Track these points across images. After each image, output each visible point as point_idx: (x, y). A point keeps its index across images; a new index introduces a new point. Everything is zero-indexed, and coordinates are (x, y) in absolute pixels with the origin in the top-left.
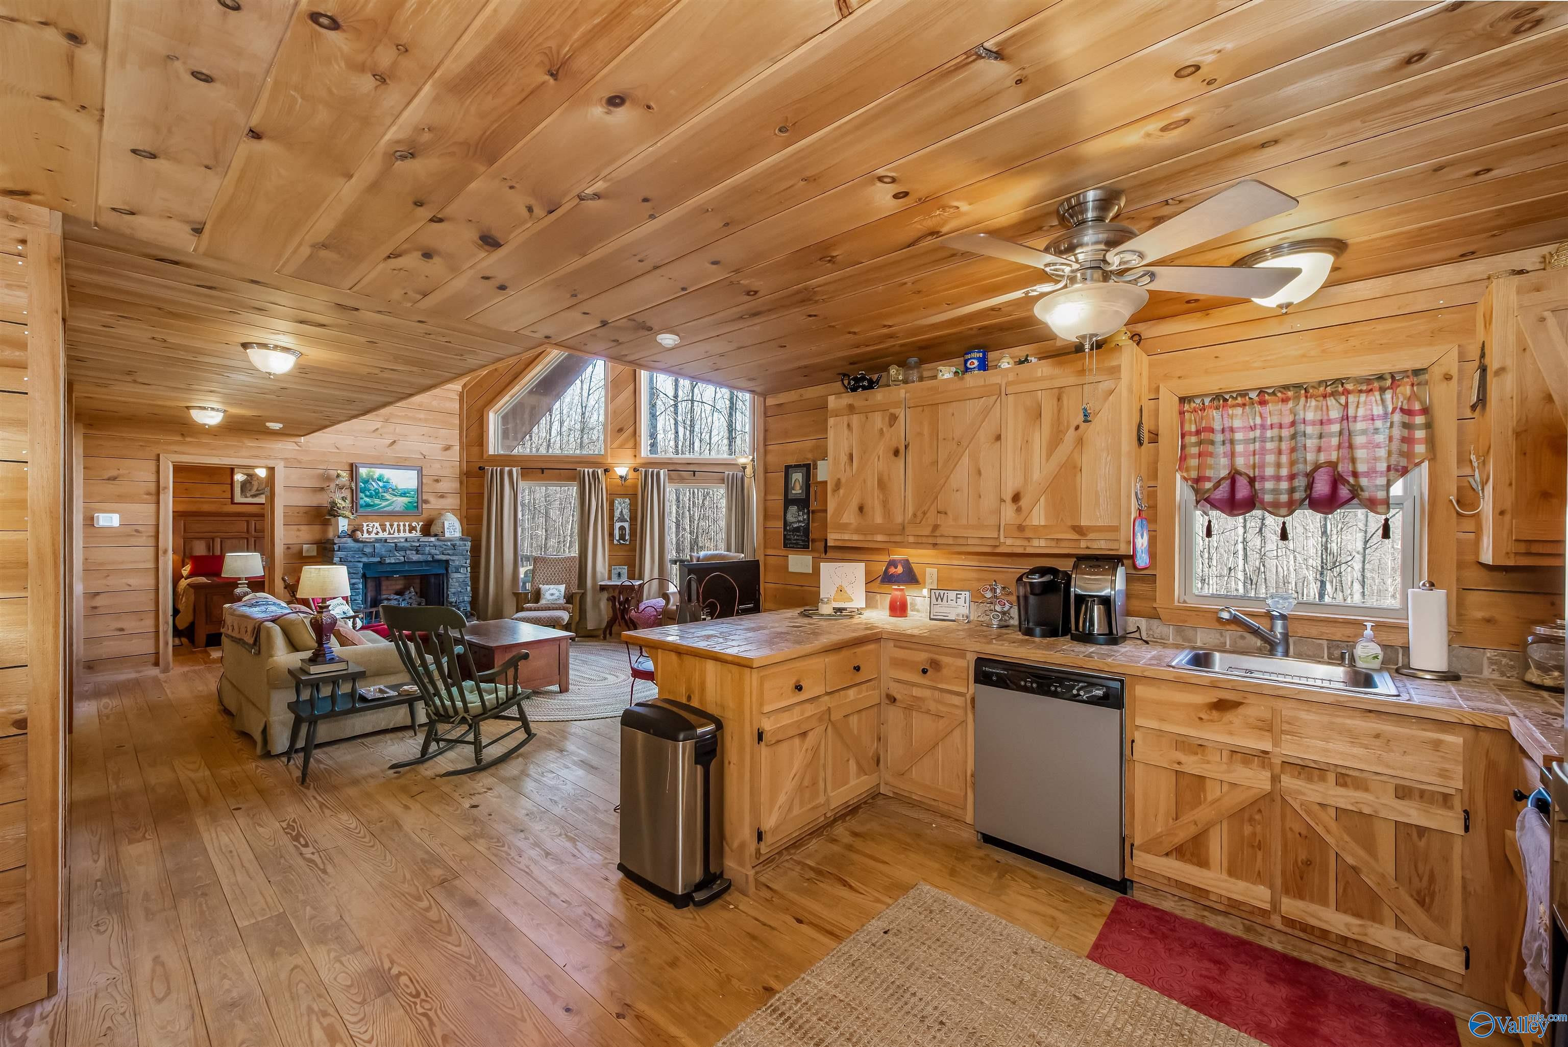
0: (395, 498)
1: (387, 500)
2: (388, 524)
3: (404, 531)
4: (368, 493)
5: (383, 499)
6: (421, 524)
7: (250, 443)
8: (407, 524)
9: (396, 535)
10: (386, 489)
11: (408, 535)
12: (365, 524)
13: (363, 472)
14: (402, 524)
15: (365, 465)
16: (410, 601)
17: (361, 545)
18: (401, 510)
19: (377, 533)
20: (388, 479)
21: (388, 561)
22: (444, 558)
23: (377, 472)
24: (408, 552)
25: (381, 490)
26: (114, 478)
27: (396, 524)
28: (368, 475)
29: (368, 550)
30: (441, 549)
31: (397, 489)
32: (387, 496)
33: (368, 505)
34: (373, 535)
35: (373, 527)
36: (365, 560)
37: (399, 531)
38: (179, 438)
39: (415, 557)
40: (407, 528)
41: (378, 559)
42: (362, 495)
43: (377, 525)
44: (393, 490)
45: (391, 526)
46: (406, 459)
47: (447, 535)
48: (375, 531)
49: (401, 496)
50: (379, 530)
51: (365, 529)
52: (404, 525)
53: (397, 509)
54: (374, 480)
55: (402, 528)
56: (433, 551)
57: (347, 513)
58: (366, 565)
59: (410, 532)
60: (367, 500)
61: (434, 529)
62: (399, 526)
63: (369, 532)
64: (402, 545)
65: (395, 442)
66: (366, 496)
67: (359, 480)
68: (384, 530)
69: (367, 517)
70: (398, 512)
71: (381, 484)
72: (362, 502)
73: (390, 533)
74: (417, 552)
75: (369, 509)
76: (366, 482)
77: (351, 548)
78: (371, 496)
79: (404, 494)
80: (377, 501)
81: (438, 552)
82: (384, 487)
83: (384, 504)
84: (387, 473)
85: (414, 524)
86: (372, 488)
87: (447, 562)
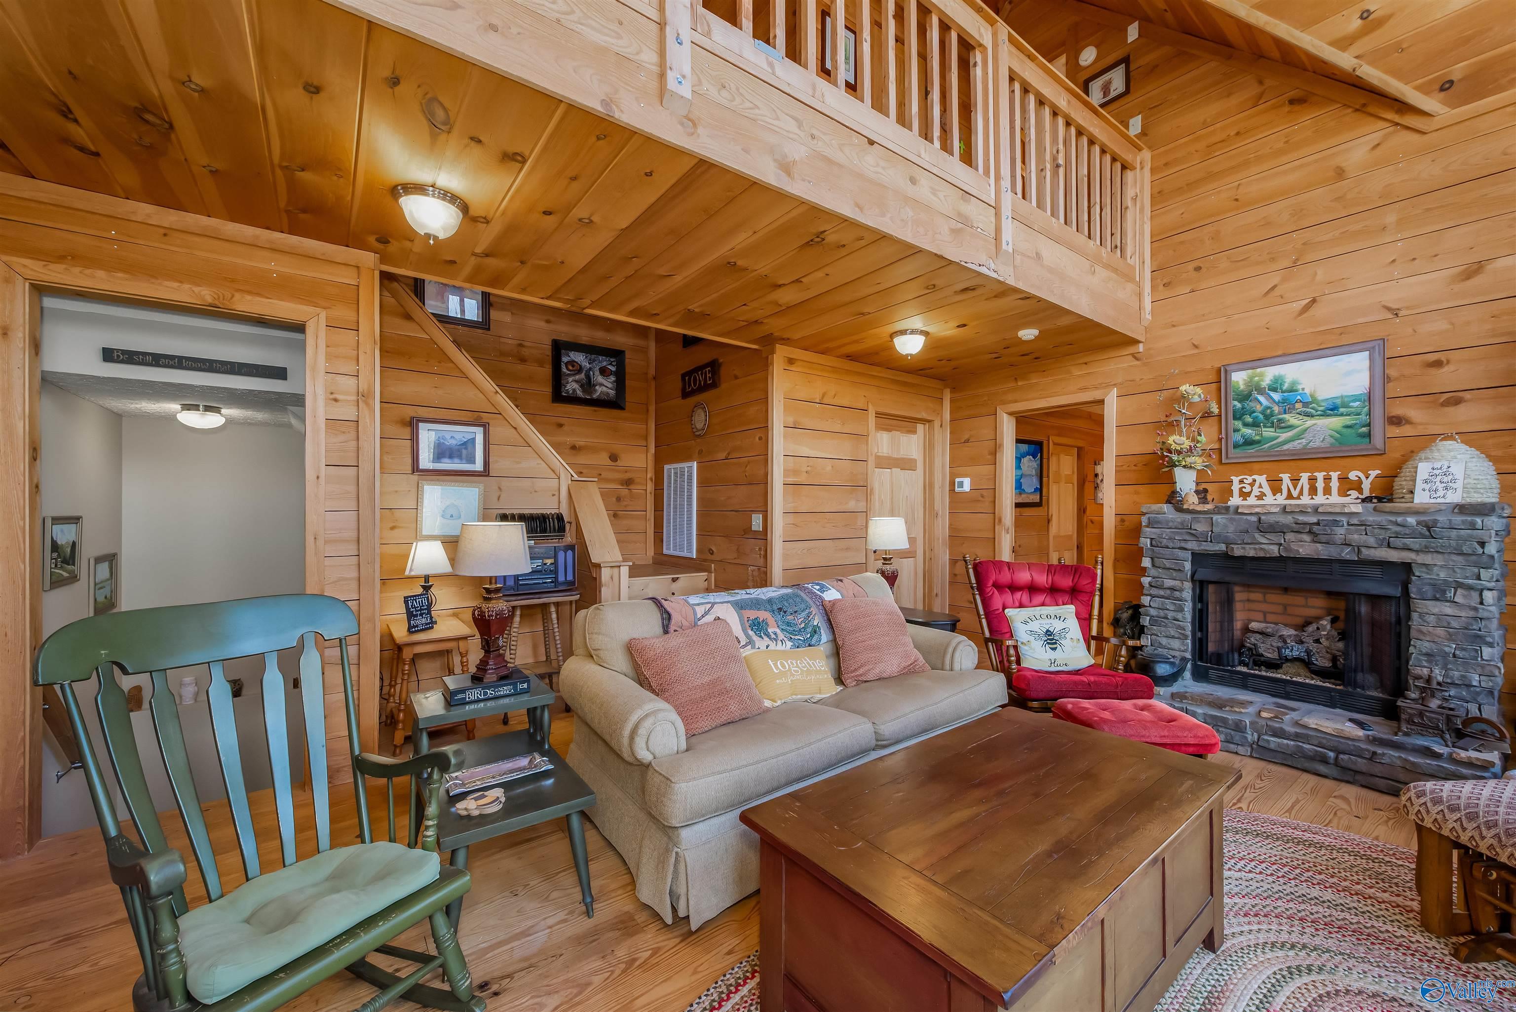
0: (1310, 422)
1: (1291, 427)
2: (1286, 477)
3: (1327, 491)
4: (1249, 419)
5: (1281, 425)
6: (1373, 473)
7: (1076, 372)
8: (1335, 475)
9: (1306, 500)
10: (1288, 406)
11: (1335, 498)
12: (1236, 480)
13: (1239, 378)
14: (1320, 476)
15: (1243, 365)
16: (1313, 647)
17: (1188, 517)
18: (1326, 444)
19: (1261, 497)
20: (1294, 383)
21: (1238, 551)
22: (1393, 556)
23: (1269, 374)
24: (1290, 536)
25: (1276, 409)
26: (967, 441)
27: (1305, 477)
28: (1249, 383)
29: (1201, 527)
30: (1383, 535)
31: (1314, 400)
32: (1291, 419)
33: (1249, 442)
34: (1252, 500)
35: (1252, 485)
36: (1193, 545)
37: (1313, 491)
38: (1012, 384)
39: (1305, 548)
40: (1335, 484)
41: (1223, 547)
42: (1238, 424)
43: (1261, 479)
44: (1306, 404)
45: (1295, 481)
46: (1343, 331)
47: (1421, 498)
48: (1256, 491)
49: (1324, 414)
50: (1266, 489)
51: (1236, 487)
52: (1327, 479)
53: (1317, 443)
54: (1261, 391)
55: (1320, 485)
56: (1356, 538)
57: (1198, 461)
58: (1197, 558)
59: (1343, 493)
60: (1248, 431)
61: (1401, 485)
62: (1313, 480)
63: (1244, 495)
64: (1272, 519)
65: (1314, 301)
66: (1246, 425)
67: (1231, 394)
68: (1276, 490)
69: (1247, 467)
70: (1317, 450)
71: (1276, 396)
72: (1237, 437)
73: (1290, 496)
74: (1315, 537)
75: (1251, 450)
76: (1245, 397)
77: (1167, 522)
78: (1255, 425)
79: (1333, 410)
80: (1268, 432)
81: (1371, 541)
82: (1284, 401)
83: (1284, 436)
84: (1290, 372)
85: (1353, 475)
86: (1259, 408)
87: (1407, 567)
